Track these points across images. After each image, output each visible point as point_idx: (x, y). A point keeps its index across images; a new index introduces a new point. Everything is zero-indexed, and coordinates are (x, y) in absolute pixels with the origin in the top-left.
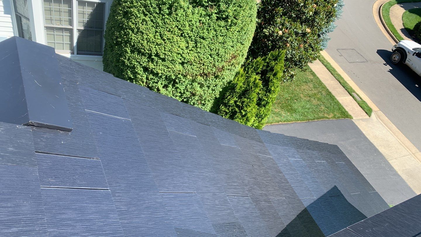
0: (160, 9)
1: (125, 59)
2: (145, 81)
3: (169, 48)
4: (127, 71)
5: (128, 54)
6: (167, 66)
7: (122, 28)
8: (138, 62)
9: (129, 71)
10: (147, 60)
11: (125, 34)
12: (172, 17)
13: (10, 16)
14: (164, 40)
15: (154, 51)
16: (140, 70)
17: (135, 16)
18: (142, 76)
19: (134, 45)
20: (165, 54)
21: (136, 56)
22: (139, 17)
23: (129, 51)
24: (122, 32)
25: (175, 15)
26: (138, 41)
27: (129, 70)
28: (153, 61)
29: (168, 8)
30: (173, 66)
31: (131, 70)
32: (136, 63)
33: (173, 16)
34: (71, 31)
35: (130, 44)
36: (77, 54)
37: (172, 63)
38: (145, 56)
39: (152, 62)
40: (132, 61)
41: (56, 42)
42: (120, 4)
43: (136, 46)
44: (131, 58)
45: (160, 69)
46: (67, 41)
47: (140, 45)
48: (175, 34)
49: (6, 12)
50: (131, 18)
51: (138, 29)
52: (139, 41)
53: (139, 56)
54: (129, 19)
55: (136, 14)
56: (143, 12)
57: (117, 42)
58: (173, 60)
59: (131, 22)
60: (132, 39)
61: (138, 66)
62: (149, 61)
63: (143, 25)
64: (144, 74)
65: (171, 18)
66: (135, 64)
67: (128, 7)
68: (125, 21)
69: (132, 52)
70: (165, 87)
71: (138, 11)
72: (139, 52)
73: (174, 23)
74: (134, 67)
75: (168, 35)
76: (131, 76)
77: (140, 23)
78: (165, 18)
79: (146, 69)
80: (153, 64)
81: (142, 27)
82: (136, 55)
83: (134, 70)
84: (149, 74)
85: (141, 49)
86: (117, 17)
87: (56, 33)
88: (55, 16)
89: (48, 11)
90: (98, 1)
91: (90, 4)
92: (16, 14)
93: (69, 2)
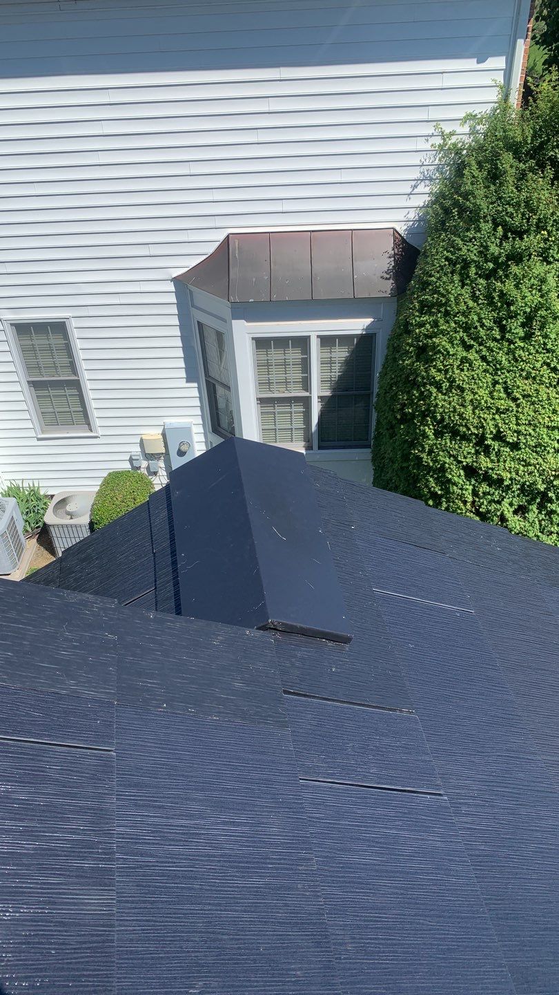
0: (503, 329)
1: (423, 451)
2: (470, 499)
3: (529, 418)
4: (427, 480)
5: (429, 440)
6: (525, 461)
7: (415, 384)
8: (453, 456)
9: (431, 479)
10: (473, 451)
11: (422, 396)
12: (533, 343)
13: (196, 385)
14: (515, 400)
15: (490, 428)
16: (457, 475)
17: (442, 354)
18: (461, 489)
19: (443, 419)
20: (518, 432)
21: (449, 444)
22: (453, 355)
23: (431, 434)
24: (415, 392)
25: (540, 338)
26: (451, 409)
27: (432, 476)
28: (487, 450)
29: (523, 325)
30: (540, 460)
31: (436, 476)
32: (447, 460)
33: (535, 341)
34: (306, 402)
35: (434, 418)
36: (320, 448)
37: (536, 452)
38: (469, 440)
39: (487, 454)
40: (438, 455)
41: (278, 427)
42: (408, 332)
43: (447, 421)
44: (437, 448)
45: (506, 469)
46: (298, 423)
47: (457, 418)
48: (542, 383)
49: (189, 379)
50: (434, 360)
51: (452, 381)
52: (454, 407)
53: (453, 442)
54: (429, 361)
55: (446, 350)
56: (463, 342)
57: (404, 414)
58: (540, 445)
59: (435, 367)
60: (437, 405)
61: (451, 466)
62: (477, 453)
63: (462, 370)
64: (468, 483)
65: (531, 345)
66: (446, 463)
67: (427, 337)
68: (420, 367)
69: (438, 434)
70: (521, 510)
71: (451, 342)
72: (455, 433)
73: (539, 357)
74: (442, 469)
75: (526, 386)
76: (437, 490)
77: (455, 367)
78: (516, 348)
79: (471, 472)
80: (490, 458)
81: (461, 377)
82: (448, 441)
83: (444, 476)
84: (480, 483)
85: (459, 426)
86: (404, 361)
87: (278, 409)
88: (276, 375)
89: (263, 367)
90: (359, 332)
91: (344, 339)
92: (206, 380)
93: (302, 343)
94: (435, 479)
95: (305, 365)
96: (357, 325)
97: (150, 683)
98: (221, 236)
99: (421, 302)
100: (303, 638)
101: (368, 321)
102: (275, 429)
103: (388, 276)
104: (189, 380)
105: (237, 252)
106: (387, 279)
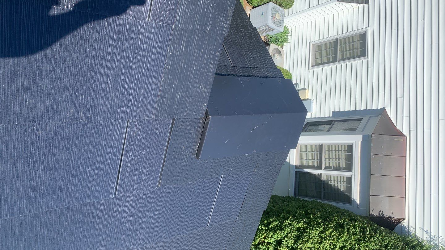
2: (266, 241)
5: (296, 225)
8: (287, 235)
10: (289, 245)
13: (331, 116)
16: (278, 236)
18: (271, 237)
22: (338, 241)
23: (299, 226)
32: (286, 232)
34: (319, 167)
36: (296, 172)
41: (308, 153)
46: (309, 163)
55: (341, 238)
56: (344, 247)
57: (310, 214)
59: (333, 231)
60: (313, 230)
61: (282, 234)
62: (288, 247)
63: (330, 245)
64: (274, 241)
66: (284, 231)
67: (348, 229)
68: (333, 224)
74: (281, 230)
79: (279, 243)
81: (327, 244)
82: (295, 233)
83: (278, 230)
84: (273, 246)
87: (316, 153)
88: (333, 154)
89: (338, 148)
90: (352, 197)
91: (349, 189)
92: (333, 121)
93: (349, 168)
94: (277, 225)
95: (338, 169)
96: (356, 196)
97: (183, 48)
98: (405, 133)
99: (366, 228)
100: (200, 134)
101: (358, 202)
102: (306, 152)
103: (380, 214)
104: (334, 113)
105: (397, 140)
106: (379, 213)
